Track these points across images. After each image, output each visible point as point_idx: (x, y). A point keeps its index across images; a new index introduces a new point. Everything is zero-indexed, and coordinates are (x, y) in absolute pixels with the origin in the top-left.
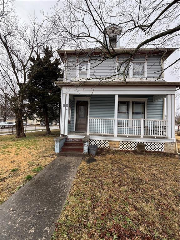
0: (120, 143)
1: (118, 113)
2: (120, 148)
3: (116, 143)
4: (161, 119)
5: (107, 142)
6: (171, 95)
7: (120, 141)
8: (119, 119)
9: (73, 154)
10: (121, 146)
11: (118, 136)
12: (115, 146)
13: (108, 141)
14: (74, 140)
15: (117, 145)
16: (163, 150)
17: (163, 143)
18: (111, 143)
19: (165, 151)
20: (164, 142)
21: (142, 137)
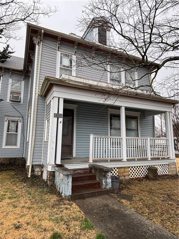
0: (129, 169)
1: (127, 129)
2: (130, 176)
3: (126, 170)
4: (153, 137)
5: (116, 170)
6: (169, 112)
7: (129, 167)
8: (128, 138)
9: (92, 193)
10: (131, 173)
11: (128, 160)
12: (124, 174)
13: (117, 168)
14: (76, 172)
15: (127, 173)
16: (168, 173)
17: (167, 165)
18: (120, 170)
19: (170, 174)
20: (167, 163)
21: (149, 159)
